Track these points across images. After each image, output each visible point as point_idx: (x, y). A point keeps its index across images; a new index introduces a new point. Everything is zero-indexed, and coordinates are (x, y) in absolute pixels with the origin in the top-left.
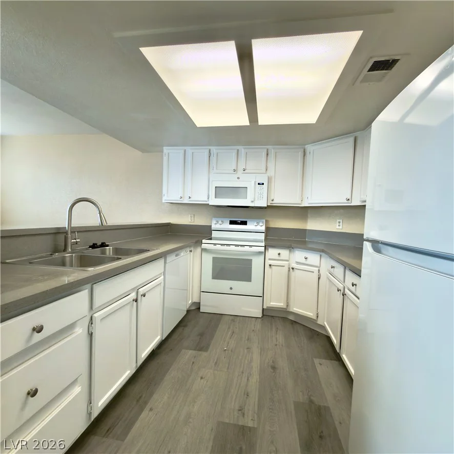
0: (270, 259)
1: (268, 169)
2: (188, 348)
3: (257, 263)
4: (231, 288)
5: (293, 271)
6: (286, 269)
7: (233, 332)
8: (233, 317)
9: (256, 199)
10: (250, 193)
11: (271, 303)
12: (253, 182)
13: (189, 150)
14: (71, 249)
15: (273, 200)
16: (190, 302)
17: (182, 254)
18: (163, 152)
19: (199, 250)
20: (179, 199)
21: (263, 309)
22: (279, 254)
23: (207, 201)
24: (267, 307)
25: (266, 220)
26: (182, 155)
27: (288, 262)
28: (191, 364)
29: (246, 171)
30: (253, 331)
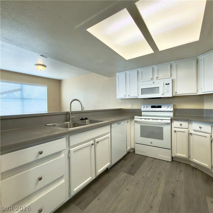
0: (175, 127)
1: (172, 75)
2: (124, 172)
3: (166, 130)
4: (151, 143)
5: (191, 135)
6: (186, 134)
7: (151, 168)
8: (152, 159)
9: (165, 92)
10: (161, 90)
11: (177, 154)
12: (162, 84)
13: (128, 72)
14: (71, 120)
15: (176, 93)
16: (129, 148)
17: (122, 123)
18: (116, 76)
19: (133, 122)
20: (124, 97)
21: (172, 157)
22: (181, 125)
23: (137, 97)
24: (174, 156)
25: (173, 105)
26: (124, 75)
27: (187, 130)
28: (123, 181)
29: (158, 78)
30: (164, 169)
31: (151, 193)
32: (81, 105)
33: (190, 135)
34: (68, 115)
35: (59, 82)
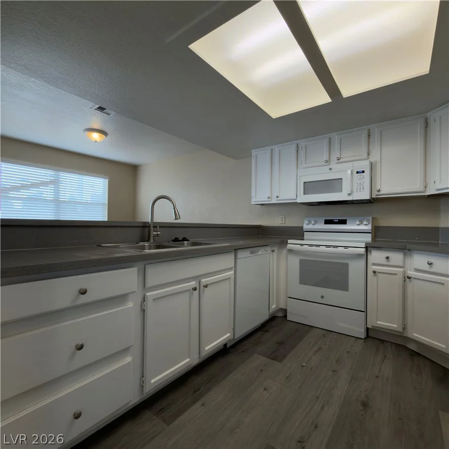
0: (374, 264)
1: (371, 153)
3: (356, 269)
4: (322, 297)
5: (410, 281)
6: (399, 278)
7: (320, 349)
8: (325, 332)
9: (355, 190)
10: (346, 184)
11: (378, 322)
12: (349, 172)
13: (276, 148)
14: (153, 240)
15: (379, 191)
16: (274, 306)
17: (260, 253)
18: (251, 156)
19: (285, 252)
20: (266, 199)
21: (368, 329)
22: (387, 258)
23: (295, 200)
24: (373, 326)
25: (373, 218)
26: (269, 155)
27: (402, 270)
28: (259, 371)
29: (341, 160)
30: (348, 352)
31: (318, 398)
32: (174, 209)
33: (408, 279)
34: (147, 229)
35: (134, 169)
